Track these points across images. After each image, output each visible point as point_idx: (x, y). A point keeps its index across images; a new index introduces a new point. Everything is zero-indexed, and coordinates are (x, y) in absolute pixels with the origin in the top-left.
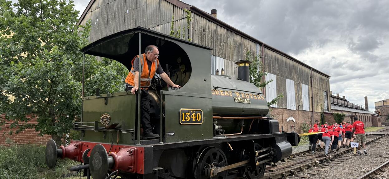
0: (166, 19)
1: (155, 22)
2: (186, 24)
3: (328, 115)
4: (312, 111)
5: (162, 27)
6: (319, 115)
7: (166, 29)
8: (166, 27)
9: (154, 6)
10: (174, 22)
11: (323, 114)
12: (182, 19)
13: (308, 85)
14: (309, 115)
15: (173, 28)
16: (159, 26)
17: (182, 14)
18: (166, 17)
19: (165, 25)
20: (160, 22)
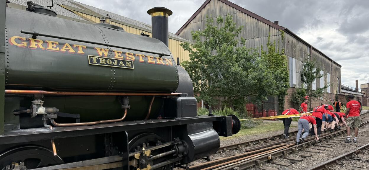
0: (263, 34)
1: (253, 35)
2: (281, 39)
3: (341, 96)
4: (332, 93)
5: (260, 39)
6: (335, 95)
7: (263, 40)
8: (263, 39)
9: (252, 25)
10: (270, 37)
11: (338, 95)
12: (277, 35)
13: (330, 73)
14: (330, 96)
15: (269, 41)
16: (257, 38)
17: (277, 32)
18: (263, 33)
19: (262, 38)
20: (258, 35)
